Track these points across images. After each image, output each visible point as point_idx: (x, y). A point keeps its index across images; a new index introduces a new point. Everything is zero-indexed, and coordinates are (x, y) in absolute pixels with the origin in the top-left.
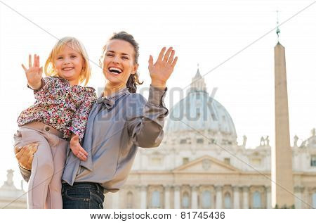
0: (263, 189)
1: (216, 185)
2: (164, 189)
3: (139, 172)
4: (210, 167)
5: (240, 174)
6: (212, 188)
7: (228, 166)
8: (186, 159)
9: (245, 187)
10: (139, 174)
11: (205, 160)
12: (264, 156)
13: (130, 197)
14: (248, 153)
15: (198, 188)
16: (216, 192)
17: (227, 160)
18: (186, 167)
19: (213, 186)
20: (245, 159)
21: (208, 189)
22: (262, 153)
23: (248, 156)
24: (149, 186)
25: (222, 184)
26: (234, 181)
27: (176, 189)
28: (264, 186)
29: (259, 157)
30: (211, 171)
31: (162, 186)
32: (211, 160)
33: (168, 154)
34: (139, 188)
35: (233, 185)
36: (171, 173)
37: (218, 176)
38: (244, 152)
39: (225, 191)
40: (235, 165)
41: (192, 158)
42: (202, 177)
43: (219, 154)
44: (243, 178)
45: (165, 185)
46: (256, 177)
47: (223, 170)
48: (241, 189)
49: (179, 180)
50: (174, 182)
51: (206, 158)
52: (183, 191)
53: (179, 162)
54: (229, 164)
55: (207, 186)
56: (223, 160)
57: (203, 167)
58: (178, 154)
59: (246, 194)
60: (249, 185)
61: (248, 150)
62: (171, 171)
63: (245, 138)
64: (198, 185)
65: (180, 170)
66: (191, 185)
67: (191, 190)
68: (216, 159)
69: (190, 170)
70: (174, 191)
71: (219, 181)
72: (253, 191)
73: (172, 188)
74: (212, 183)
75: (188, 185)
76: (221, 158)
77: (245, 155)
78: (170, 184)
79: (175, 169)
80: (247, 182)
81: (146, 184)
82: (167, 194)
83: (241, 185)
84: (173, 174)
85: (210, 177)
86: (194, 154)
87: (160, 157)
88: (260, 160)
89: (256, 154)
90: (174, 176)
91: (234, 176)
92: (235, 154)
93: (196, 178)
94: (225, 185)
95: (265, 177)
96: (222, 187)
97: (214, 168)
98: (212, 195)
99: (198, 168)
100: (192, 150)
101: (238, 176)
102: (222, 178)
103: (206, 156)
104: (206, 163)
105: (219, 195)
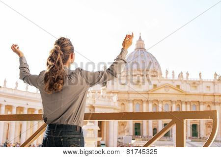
0: (198, 103)
2: (143, 102)
4: (169, 90)
5: (186, 94)
7: (179, 90)
8: (155, 86)
9: (188, 101)
10: (129, 93)
11: (166, 86)
12: (198, 85)
13: (123, 106)
15: (162, 102)
16: (172, 104)
17: (178, 86)
18: (155, 90)
19: (171, 101)
20: (188, 85)
21: (168, 103)
22: (197, 83)
25: (176, 100)
26: (183, 98)
27: (149, 102)
28: (198, 102)
29: (196, 85)
30: (169, 92)
31: (142, 100)
32: (170, 86)
34: (128, 101)
35: (182, 100)
36: (147, 93)
37: (173, 95)
38: (187, 82)
39: (177, 104)
40: (183, 89)
41: (159, 85)
42: (164, 96)
43: (174, 83)
44: (187, 97)
45: (143, 100)
46: (194, 96)
47: (177, 92)
48: (186, 103)
49: (152, 97)
50: (148, 98)
52: (153, 103)
53: (151, 87)
54: (179, 88)
55: (167, 101)
57: (165, 90)
58: (151, 82)
59: (188, 106)
60: (190, 100)
61: (189, 81)
62: (147, 91)
63: (188, 74)
64: (162, 100)
65: (153, 91)
66: (158, 100)
67: (158, 103)
68: (172, 86)
69: (157, 91)
70: (148, 103)
71: (175, 98)
72: (192, 104)
73: (148, 102)
74: (170, 99)
76: (175, 85)
77: (187, 84)
79: (149, 91)
80: (189, 99)
81: (133, 99)
82: (145, 105)
83: (186, 101)
85: (169, 96)
86: (159, 82)
87: (140, 84)
88: (196, 87)
89: (194, 83)
90: (149, 95)
91: (182, 95)
92: (183, 83)
93: (161, 96)
94: (178, 101)
95: (199, 96)
96: (176, 102)
97: (171, 91)
98: (170, 106)
99: (162, 91)
100: (158, 80)
101: (184, 95)
102: (176, 96)
103: (167, 84)
104: (167, 88)
105: (174, 106)
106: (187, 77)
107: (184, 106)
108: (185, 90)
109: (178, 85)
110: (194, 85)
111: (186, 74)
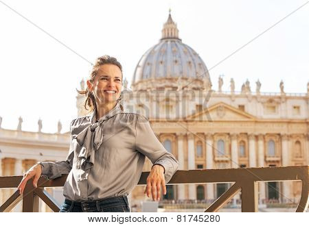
0: (278, 137)
1: (231, 133)
2: (177, 137)
4: (224, 115)
5: (256, 122)
6: (227, 136)
7: (243, 113)
8: (199, 107)
9: (261, 135)
11: (220, 107)
12: (278, 103)
14: (262, 100)
15: (212, 136)
16: (231, 140)
17: (242, 107)
18: (200, 115)
19: (229, 134)
20: (260, 106)
21: (223, 138)
22: (276, 100)
23: (262, 103)
24: (161, 134)
25: (238, 133)
26: (250, 129)
27: (189, 137)
28: (279, 134)
29: (273, 104)
30: (226, 118)
31: (175, 134)
32: (226, 108)
33: (180, 101)
35: (249, 133)
36: (185, 120)
37: (233, 124)
38: (259, 100)
39: (240, 139)
40: (250, 113)
42: (216, 125)
43: (233, 101)
44: (258, 126)
45: (178, 133)
46: (271, 125)
47: (239, 118)
48: (257, 137)
49: (194, 128)
51: (221, 105)
52: (197, 140)
53: (192, 109)
54: (244, 111)
55: (221, 135)
56: (237, 107)
57: (218, 114)
58: (191, 101)
59: (261, 142)
60: (264, 132)
61: (262, 97)
62: (185, 118)
63: (259, 84)
64: (213, 133)
65: (194, 117)
66: (206, 133)
67: (205, 139)
68: (230, 106)
69: (204, 117)
70: (187, 140)
71: (236, 129)
72: (267, 139)
73: (186, 137)
74: (227, 132)
75: (203, 134)
76: (235, 105)
77: (259, 102)
78: (184, 133)
79: (189, 117)
80: (263, 130)
81: (158, 133)
82: (181, 143)
83: (257, 133)
84: (187, 121)
85: (224, 124)
87: (172, 103)
88: (274, 107)
89: (271, 101)
90: (187, 124)
91: (249, 124)
92: (250, 101)
93: (211, 126)
94: (241, 134)
95: (280, 124)
96: (237, 135)
97: (229, 116)
98: (227, 144)
99: (213, 115)
100: (205, 96)
101: (253, 124)
102: (238, 126)
103: (222, 103)
104: (221, 110)
105: (235, 144)
106: (258, 91)
107: (252, 143)
108: (254, 114)
109: (241, 103)
110: (270, 104)
111: (256, 85)
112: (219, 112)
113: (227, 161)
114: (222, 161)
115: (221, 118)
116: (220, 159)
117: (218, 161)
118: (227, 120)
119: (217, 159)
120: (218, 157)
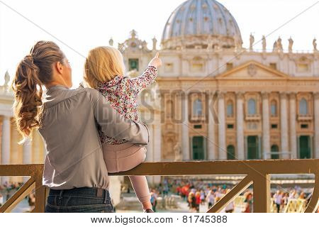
0: (310, 95)
1: (262, 92)
2: (207, 96)
3: (180, 79)
4: (255, 73)
5: (288, 80)
6: (258, 95)
7: (275, 71)
8: (229, 65)
9: (292, 93)
10: (180, 81)
11: (251, 65)
12: (311, 61)
13: (170, 105)
14: (294, 57)
15: (243, 95)
16: (262, 99)
17: (273, 65)
18: (230, 74)
19: (260, 93)
20: (292, 64)
21: (254, 97)
22: (309, 58)
23: (294, 60)
24: (190, 94)
25: (270, 92)
26: (281, 87)
27: (219, 97)
28: (311, 93)
29: (306, 62)
31: (205, 93)
32: (257, 66)
33: (210, 60)
34: (179, 96)
35: (281, 92)
36: (215, 79)
37: (264, 83)
38: (291, 57)
39: (272, 98)
40: (281, 71)
41: (236, 63)
42: (248, 84)
43: (265, 59)
44: (290, 84)
45: (208, 92)
46: (303, 83)
47: (270, 76)
48: (288, 96)
49: (223, 87)
50: (218, 87)
51: (252, 63)
52: (227, 99)
53: (222, 68)
54: (275, 69)
55: (252, 93)
56: (268, 65)
57: (249, 73)
58: (221, 59)
59: (293, 102)
60: (296, 91)
61: (295, 54)
62: (215, 77)
63: (291, 42)
64: (244, 92)
65: (225, 76)
66: (237, 92)
67: (236, 98)
68: (262, 64)
69: (234, 76)
70: (217, 99)
71: (267, 87)
72: (299, 98)
74: (258, 91)
75: (234, 93)
76: (267, 63)
77: (291, 60)
78: (214, 92)
79: (219, 75)
80: (295, 88)
81: (188, 92)
83: (289, 92)
84: (217, 80)
85: (256, 84)
86: (238, 59)
87: (202, 62)
88: (307, 65)
89: (303, 59)
90: (218, 83)
91: (281, 82)
92: (282, 59)
93: (242, 84)
94: (272, 92)
95: (313, 83)
96: (269, 94)
97: (261, 74)
98: (258, 103)
99: (243, 74)
100: (235, 54)
101: (285, 82)
102: (269, 84)
103: (253, 61)
104: (252, 69)
105: (266, 103)
106: (290, 48)
107: (284, 102)
108: (286, 72)
109: (273, 62)
110: (303, 62)
111: (288, 42)
112: (250, 71)
113: (258, 121)
114: (253, 121)
115: (252, 76)
116: (251, 118)
117: (249, 121)
118: (258, 78)
119: (247, 118)
120: (249, 116)
